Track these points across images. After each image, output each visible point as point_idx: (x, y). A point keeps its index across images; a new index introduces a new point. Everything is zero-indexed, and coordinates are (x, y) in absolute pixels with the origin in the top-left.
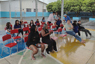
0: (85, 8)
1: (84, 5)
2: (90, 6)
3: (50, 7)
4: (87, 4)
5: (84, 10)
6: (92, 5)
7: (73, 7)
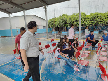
0: (88, 22)
1: (87, 19)
2: (93, 21)
3: (52, 23)
4: (90, 18)
5: (87, 24)
6: (95, 19)
7: (77, 22)
